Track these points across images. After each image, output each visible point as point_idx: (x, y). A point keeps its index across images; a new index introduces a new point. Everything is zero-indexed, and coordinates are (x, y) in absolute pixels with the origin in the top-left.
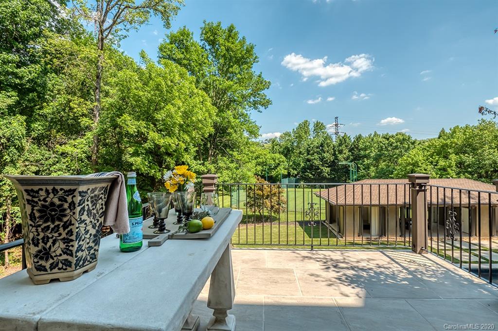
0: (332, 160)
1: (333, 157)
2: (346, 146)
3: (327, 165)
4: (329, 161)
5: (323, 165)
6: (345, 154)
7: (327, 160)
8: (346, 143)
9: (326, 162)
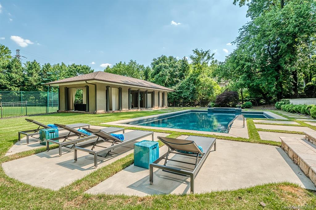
0: (22, 81)
1: (23, 78)
2: (36, 71)
3: (16, 85)
4: (18, 81)
5: (11, 85)
6: (35, 76)
7: (16, 81)
8: (36, 68)
9: (15, 82)
